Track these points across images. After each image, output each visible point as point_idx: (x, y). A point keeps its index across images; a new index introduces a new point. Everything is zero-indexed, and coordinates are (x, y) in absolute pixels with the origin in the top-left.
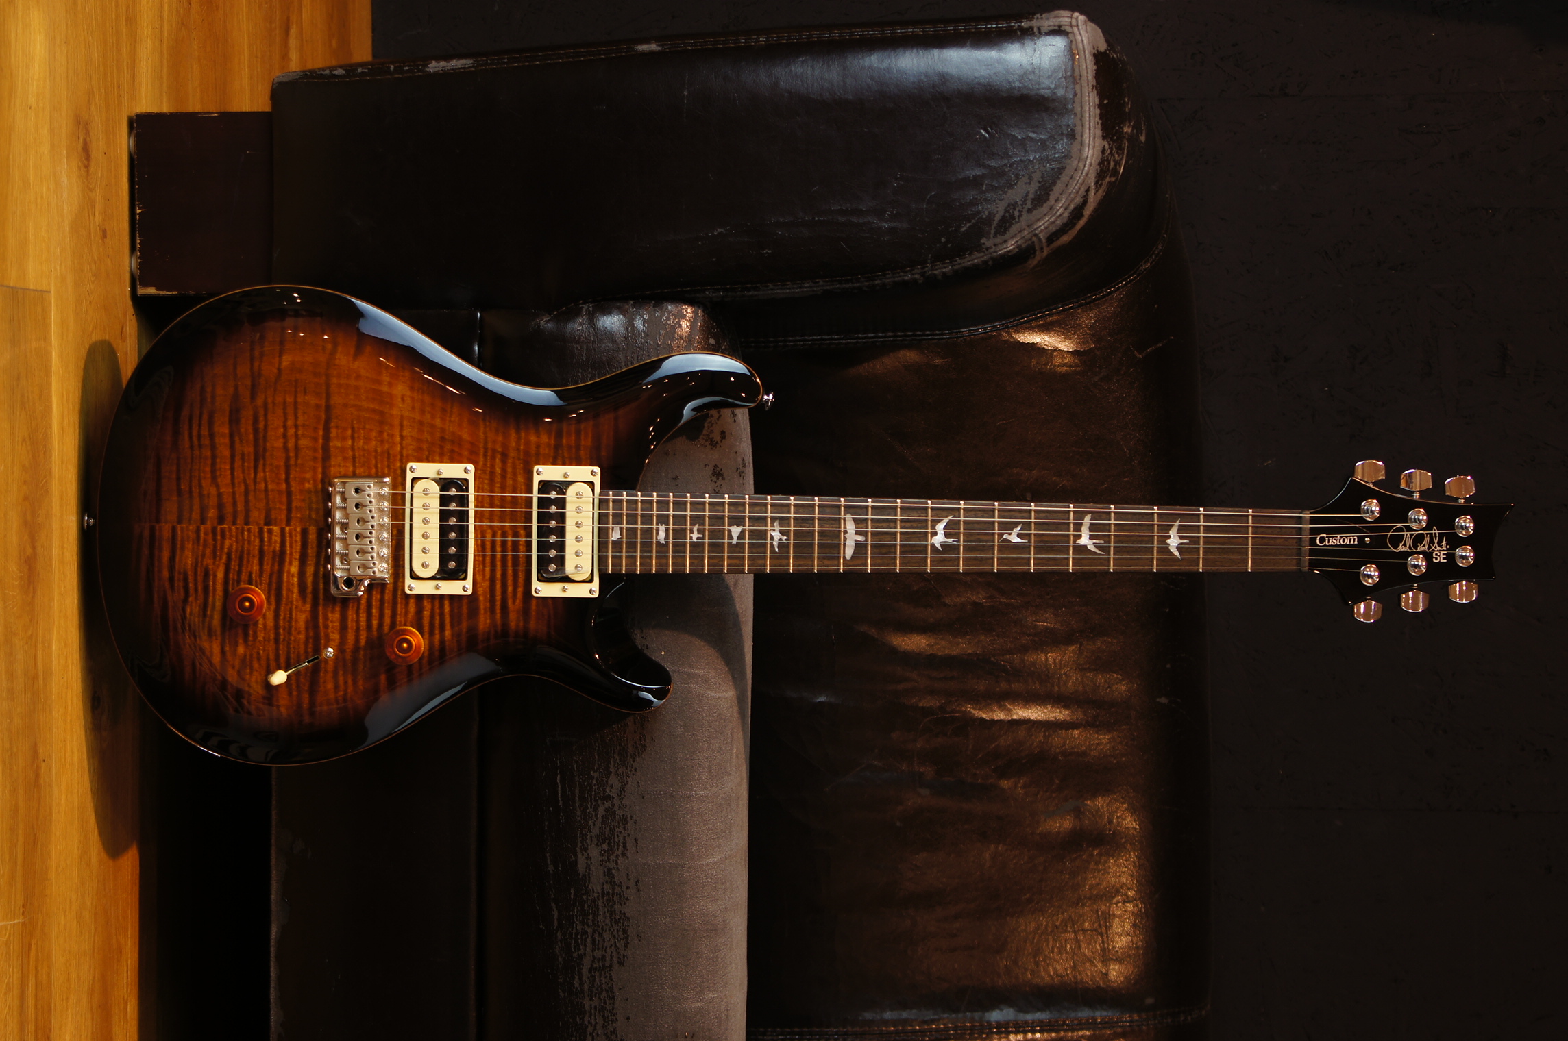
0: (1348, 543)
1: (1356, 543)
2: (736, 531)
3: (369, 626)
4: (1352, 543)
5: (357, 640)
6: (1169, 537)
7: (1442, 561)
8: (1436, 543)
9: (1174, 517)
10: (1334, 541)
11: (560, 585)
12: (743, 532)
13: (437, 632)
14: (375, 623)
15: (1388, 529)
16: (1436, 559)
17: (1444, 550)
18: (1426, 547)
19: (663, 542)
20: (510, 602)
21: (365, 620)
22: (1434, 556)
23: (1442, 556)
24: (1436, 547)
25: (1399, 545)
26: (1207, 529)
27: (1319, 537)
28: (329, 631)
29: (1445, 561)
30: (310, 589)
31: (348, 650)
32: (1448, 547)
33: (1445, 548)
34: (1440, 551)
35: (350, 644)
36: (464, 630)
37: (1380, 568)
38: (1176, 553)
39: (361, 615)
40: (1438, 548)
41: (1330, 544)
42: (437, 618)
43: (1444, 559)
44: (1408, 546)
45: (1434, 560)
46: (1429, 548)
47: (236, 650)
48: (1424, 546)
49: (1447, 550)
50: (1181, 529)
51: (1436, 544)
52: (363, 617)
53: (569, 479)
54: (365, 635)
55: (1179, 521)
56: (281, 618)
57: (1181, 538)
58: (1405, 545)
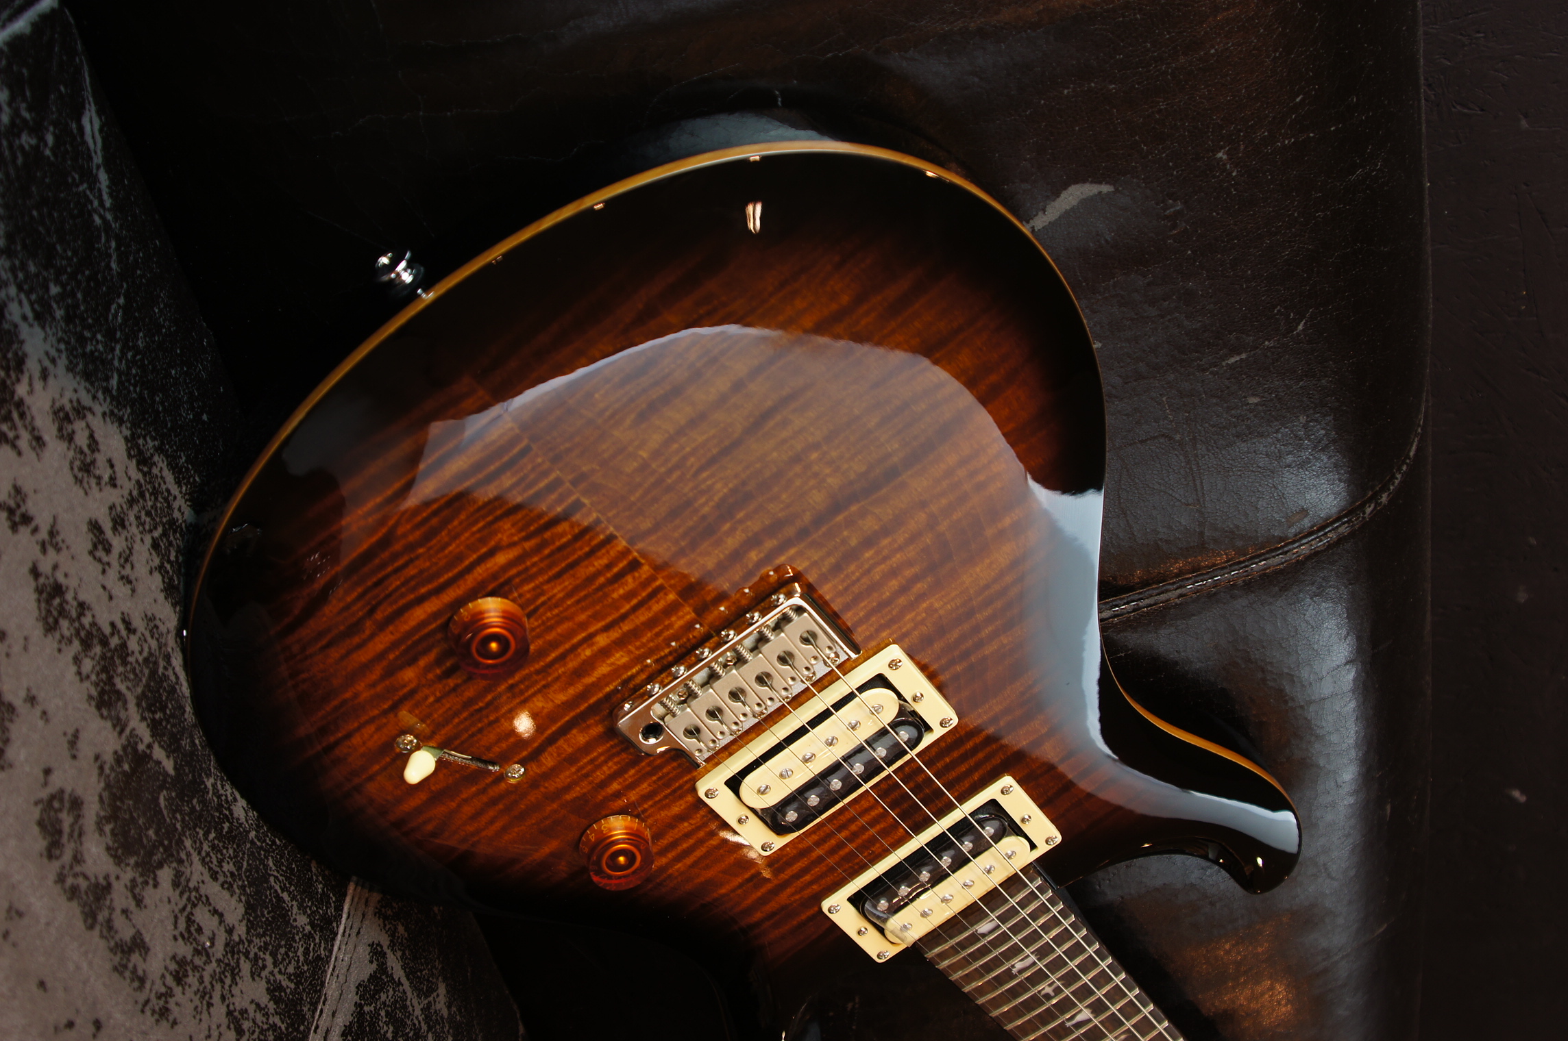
2: (1086, 1014)
3: (604, 784)
5: (568, 788)
11: (863, 924)
12: (1089, 1020)
13: (670, 856)
14: (615, 786)
19: (1014, 971)
20: (789, 891)
21: (608, 772)
28: (550, 749)
30: (589, 680)
31: (542, 789)
35: (552, 785)
36: (702, 879)
39: (610, 764)
42: (691, 841)
47: (401, 668)
52: (609, 768)
53: (1025, 828)
54: (585, 790)
56: (511, 682)
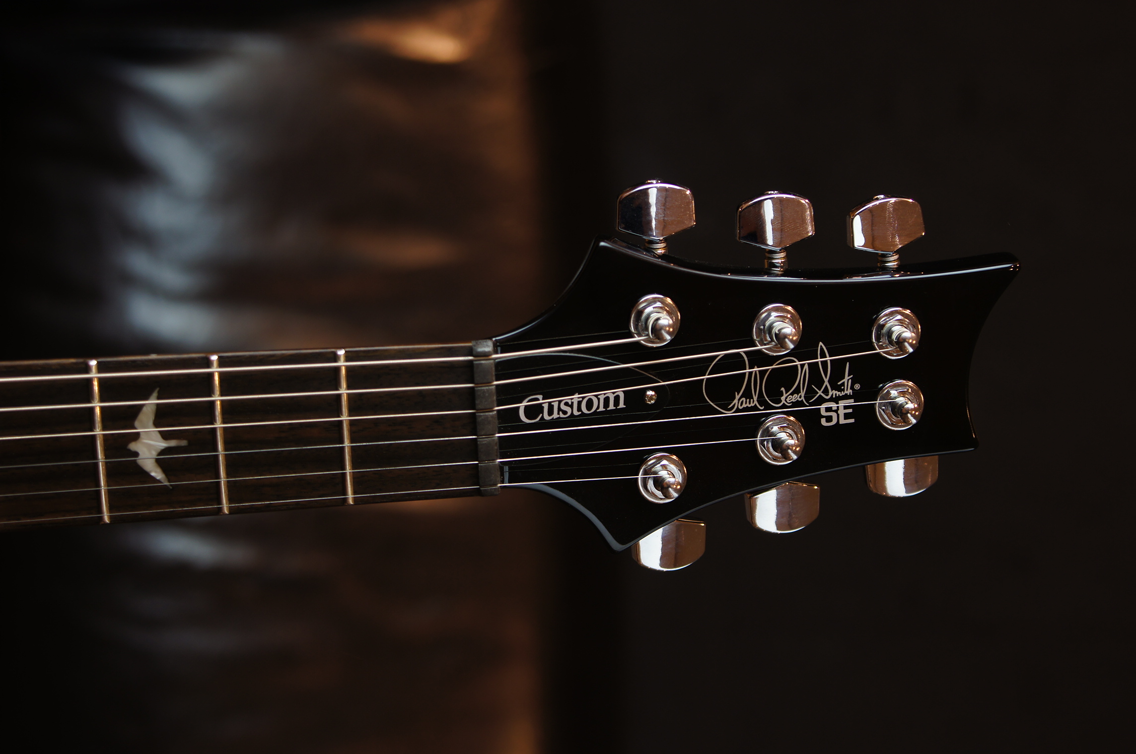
0: (601, 409)
1: (622, 405)
4: (611, 407)
6: (136, 437)
7: (842, 421)
8: (826, 380)
9: (142, 388)
10: (563, 407)
15: (700, 367)
16: (829, 419)
17: (846, 397)
18: (803, 394)
22: (823, 413)
23: (842, 412)
24: (826, 391)
25: (734, 398)
26: (231, 411)
27: (522, 405)
29: (852, 421)
32: (857, 387)
33: (849, 392)
34: (836, 400)
37: (685, 458)
38: (157, 474)
40: (833, 393)
41: (555, 416)
43: (847, 416)
44: (755, 398)
45: (823, 422)
46: (810, 393)
48: (797, 391)
49: (856, 396)
50: (162, 416)
51: (826, 383)
55: (155, 394)
57: (165, 436)
58: (748, 395)
